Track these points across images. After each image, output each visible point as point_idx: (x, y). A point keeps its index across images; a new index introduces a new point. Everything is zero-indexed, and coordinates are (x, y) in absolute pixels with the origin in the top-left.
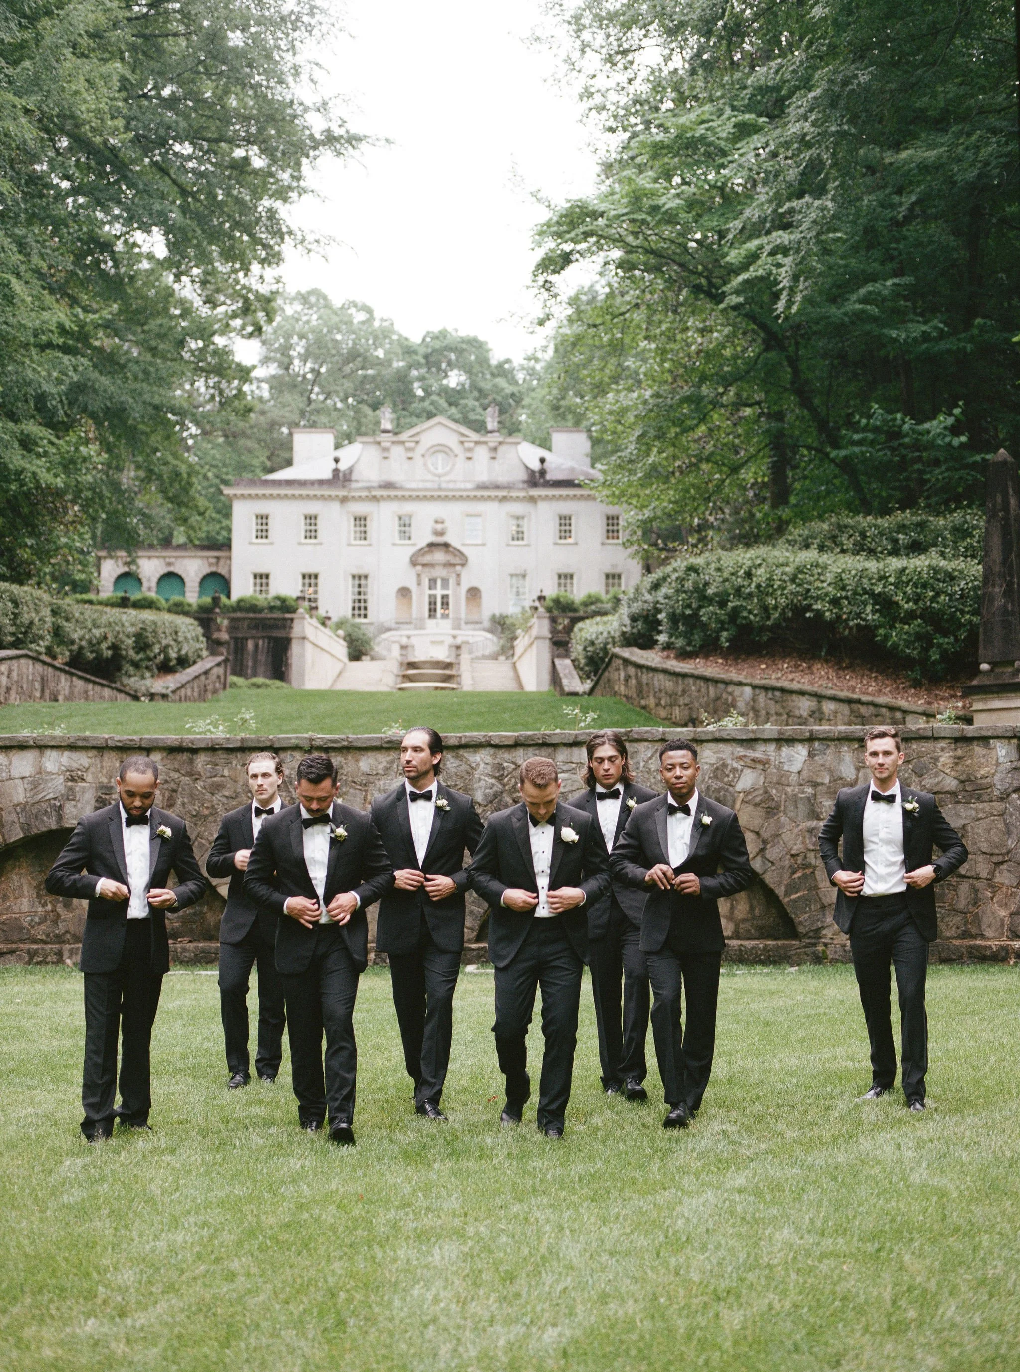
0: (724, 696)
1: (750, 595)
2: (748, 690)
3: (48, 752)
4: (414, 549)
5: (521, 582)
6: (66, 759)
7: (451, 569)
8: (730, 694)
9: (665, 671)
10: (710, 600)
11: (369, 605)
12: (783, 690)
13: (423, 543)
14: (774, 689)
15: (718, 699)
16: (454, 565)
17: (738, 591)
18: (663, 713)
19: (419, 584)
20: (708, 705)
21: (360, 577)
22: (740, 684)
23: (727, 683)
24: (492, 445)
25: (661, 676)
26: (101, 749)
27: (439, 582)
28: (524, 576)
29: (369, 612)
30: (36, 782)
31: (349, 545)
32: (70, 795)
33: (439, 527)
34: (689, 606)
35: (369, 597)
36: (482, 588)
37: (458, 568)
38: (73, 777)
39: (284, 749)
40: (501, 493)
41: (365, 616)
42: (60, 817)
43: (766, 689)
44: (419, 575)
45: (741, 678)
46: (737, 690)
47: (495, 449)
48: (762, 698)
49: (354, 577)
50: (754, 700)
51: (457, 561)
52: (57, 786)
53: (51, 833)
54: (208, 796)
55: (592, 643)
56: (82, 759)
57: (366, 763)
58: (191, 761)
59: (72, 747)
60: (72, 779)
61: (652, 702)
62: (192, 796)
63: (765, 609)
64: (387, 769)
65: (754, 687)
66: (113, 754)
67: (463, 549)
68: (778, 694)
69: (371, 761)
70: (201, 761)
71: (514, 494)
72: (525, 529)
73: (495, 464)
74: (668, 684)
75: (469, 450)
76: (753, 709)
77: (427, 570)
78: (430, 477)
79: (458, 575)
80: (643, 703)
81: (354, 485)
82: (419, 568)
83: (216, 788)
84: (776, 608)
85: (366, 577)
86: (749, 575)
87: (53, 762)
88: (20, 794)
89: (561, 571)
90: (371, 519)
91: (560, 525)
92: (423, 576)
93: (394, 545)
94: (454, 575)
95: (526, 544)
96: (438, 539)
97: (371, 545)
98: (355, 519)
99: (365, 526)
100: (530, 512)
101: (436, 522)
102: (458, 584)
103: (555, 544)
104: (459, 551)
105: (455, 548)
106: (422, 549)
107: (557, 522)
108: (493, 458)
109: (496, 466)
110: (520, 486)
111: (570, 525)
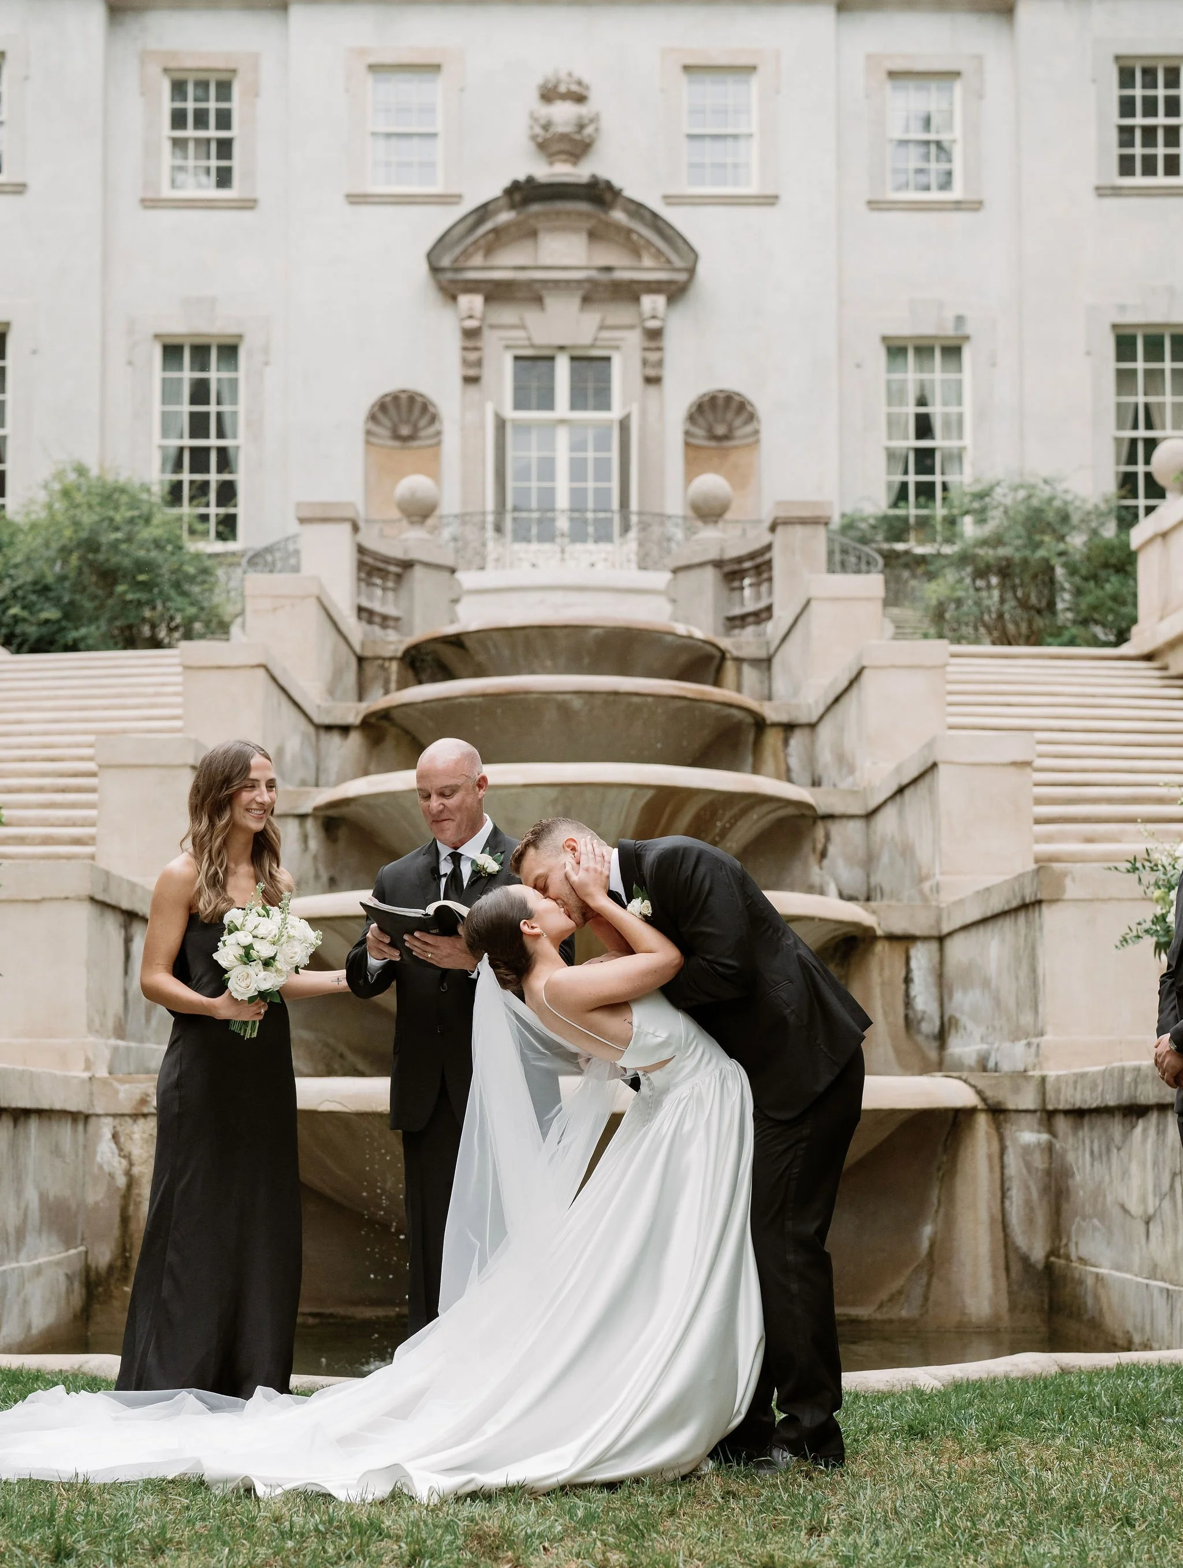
4: (445, 218)
5: (938, 374)
7: (621, 314)
11: (241, 477)
13: (493, 188)
16: (635, 292)
19: (470, 380)
21: (200, 353)
27: (562, 367)
28: (953, 351)
29: (240, 509)
31: (150, 203)
33: (563, 114)
35: (239, 442)
36: (760, 402)
37: (652, 303)
41: (228, 527)
44: (471, 334)
49: (172, 352)
51: (649, 270)
67: (674, 216)
72: (955, 135)
77: (507, 315)
79: (654, 335)
82: (472, 303)
85: (229, 351)
89: (1130, 318)
90: (254, 92)
91: (1127, 107)
92: (492, 342)
93: (356, 199)
94: (634, 339)
95: (958, 206)
96: (562, 171)
97: (248, 204)
98: (178, 88)
99: (224, 120)
100: (979, 58)
101: (549, 95)
102: (653, 380)
103: (1103, 191)
104: (655, 221)
105: (637, 210)
106: (483, 212)
107: (1114, 93)
111: (1173, 108)
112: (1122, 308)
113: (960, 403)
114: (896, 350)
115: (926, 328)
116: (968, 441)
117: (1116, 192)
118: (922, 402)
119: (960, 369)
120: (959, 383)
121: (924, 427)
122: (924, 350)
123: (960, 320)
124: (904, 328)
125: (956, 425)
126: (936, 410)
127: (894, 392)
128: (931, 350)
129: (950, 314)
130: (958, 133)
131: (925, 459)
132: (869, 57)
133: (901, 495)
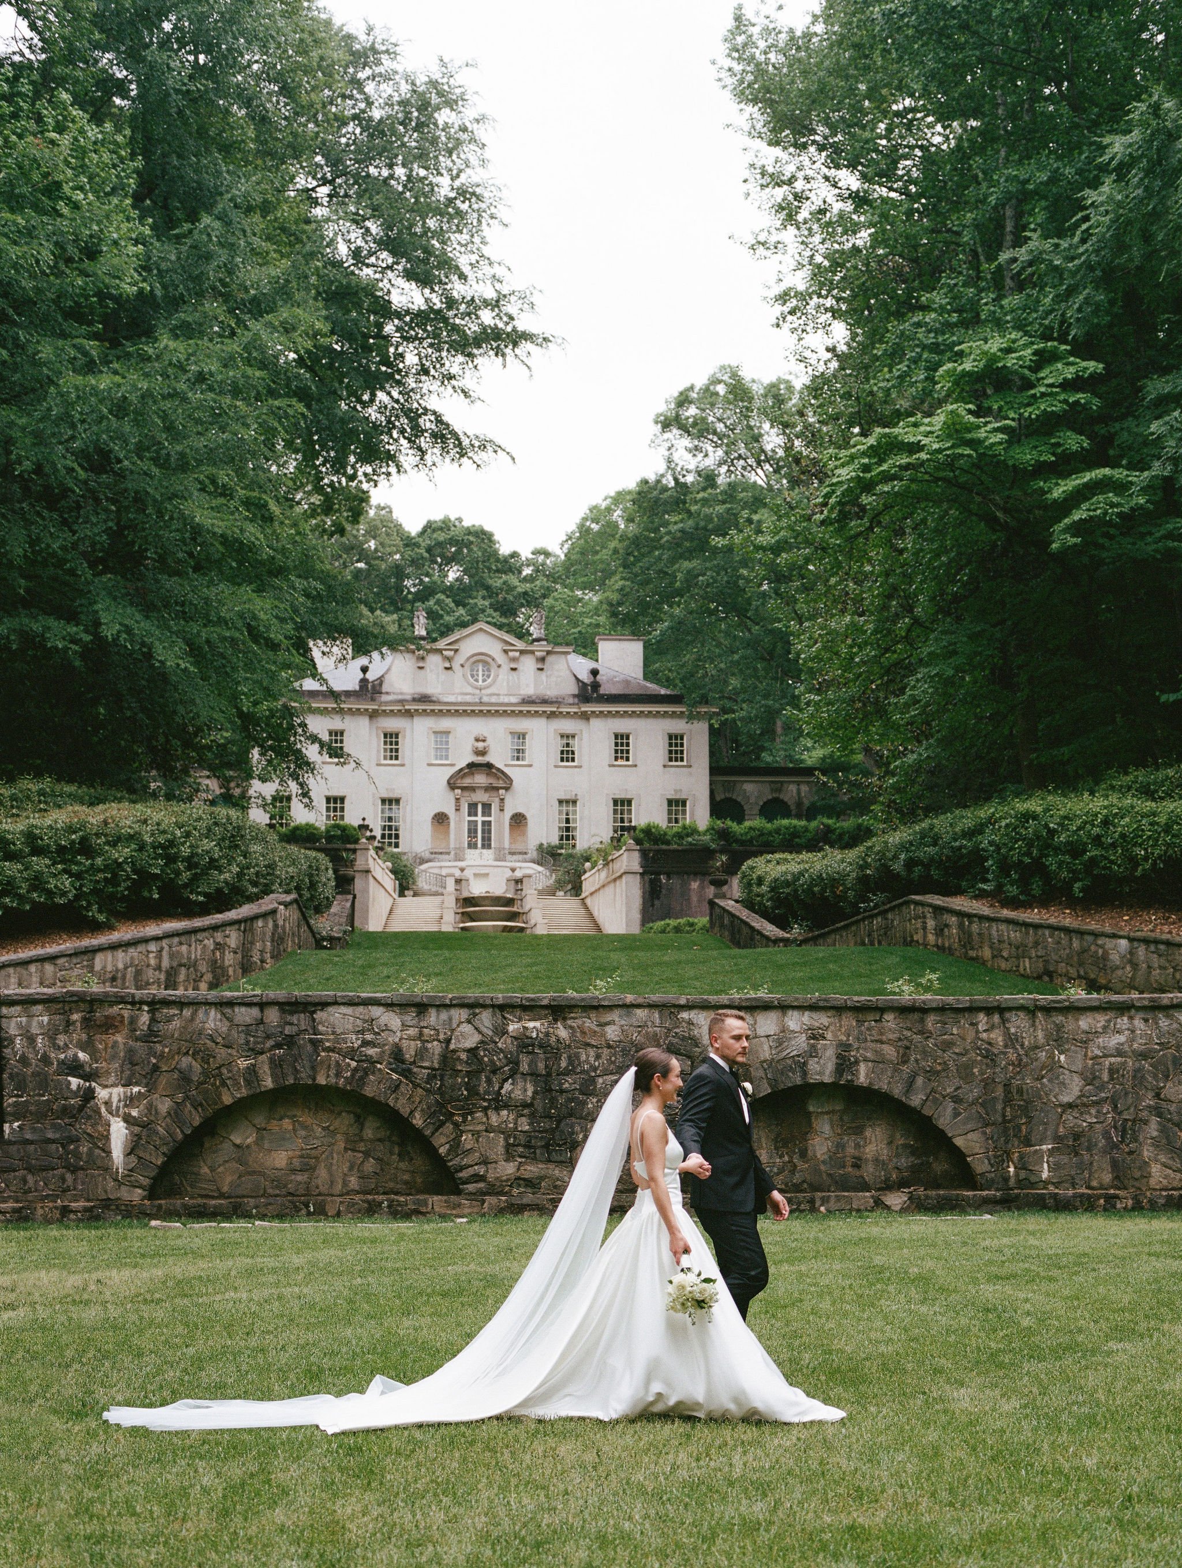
0: (1093, 948)
1: (1114, 845)
2: (1124, 943)
3: (790, 1013)
5: (571, 808)
6: (806, 1018)
7: (494, 794)
8: (1102, 946)
9: (1009, 921)
10: (1057, 850)
11: (401, 833)
12: (1168, 943)
13: (463, 764)
14: (1156, 942)
15: (1084, 951)
16: (497, 789)
17: (1097, 840)
18: (1004, 965)
19: (458, 809)
20: (1070, 957)
21: (391, 801)
22: (1115, 936)
23: (1096, 935)
24: (538, 654)
25: (1003, 927)
26: (839, 1010)
27: (480, 807)
28: (574, 802)
29: (401, 841)
30: (781, 1039)
31: (379, 764)
32: (813, 1052)
33: (480, 745)
34: (1028, 854)
35: (401, 824)
36: (528, 816)
37: (502, 792)
38: (815, 1035)
39: (1010, 1009)
40: (549, 709)
41: (397, 846)
42: (805, 1073)
43: (1146, 941)
44: (457, 799)
45: (1108, 929)
46: (1109, 943)
47: (542, 660)
48: (1141, 951)
49: (384, 801)
50: (1131, 953)
51: (501, 784)
52: (801, 1043)
53: (795, 1088)
54: (940, 1053)
55: (787, 884)
56: (822, 1019)
57: (1085, 1023)
58: (922, 1021)
59: (813, 1008)
60: (814, 1037)
61: (987, 953)
62: (925, 1053)
63: (1134, 861)
64: (1105, 1028)
65: (1131, 940)
66: (849, 1014)
67: (506, 770)
68: (1162, 947)
69: (1090, 1020)
70: (931, 1020)
71: (564, 710)
72: (576, 749)
73: (543, 676)
74: (1015, 935)
75: (514, 660)
76: (1130, 962)
77: (466, 794)
78: (470, 690)
79: (502, 800)
80: (972, 953)
81: (384, 698)
82: (458, 791)
83: (947, 1046)
84: (1146, 858)
85: (398, 801)
86: (1106, 823)
87: (795, 1021)
88: (766, 1052)
89: (617, 796)
90: (404, 737)
91: (616, 744)
92: (462, 801)
93: (429, 765)
94: (497, 800)
95: (577, 766)
96: (480, 759)
97: (403, 765)
98: (385, 736)
99: (397, 743)
100: (581, 731)
101: (477, 740)
102: (502, 810)
103: (611, 766)
104: (503, 772)
105: (498, 770)
106: (461, 770)
107: (613, 741)
108: (541, 669)
109: (544, 678)
110: (571, 700)
111: (628, 745)
112: (616, 794)
113: (576, 816)
114: (560, 802)
115: (568, 797)
116: (578, 824)
117: (613, 766)
118: (566, 815)
119: (576, 807)
120: (576, 811)
121: (568, 821)
122: (567, 802)
123: (576, 794)
124: (563, 797)
125: (575, 821)
126: (571, 817)
127: (560, 812)
128: (569, 802)
131: (568, 829)
132: (554, 730)
133: (561, 839)
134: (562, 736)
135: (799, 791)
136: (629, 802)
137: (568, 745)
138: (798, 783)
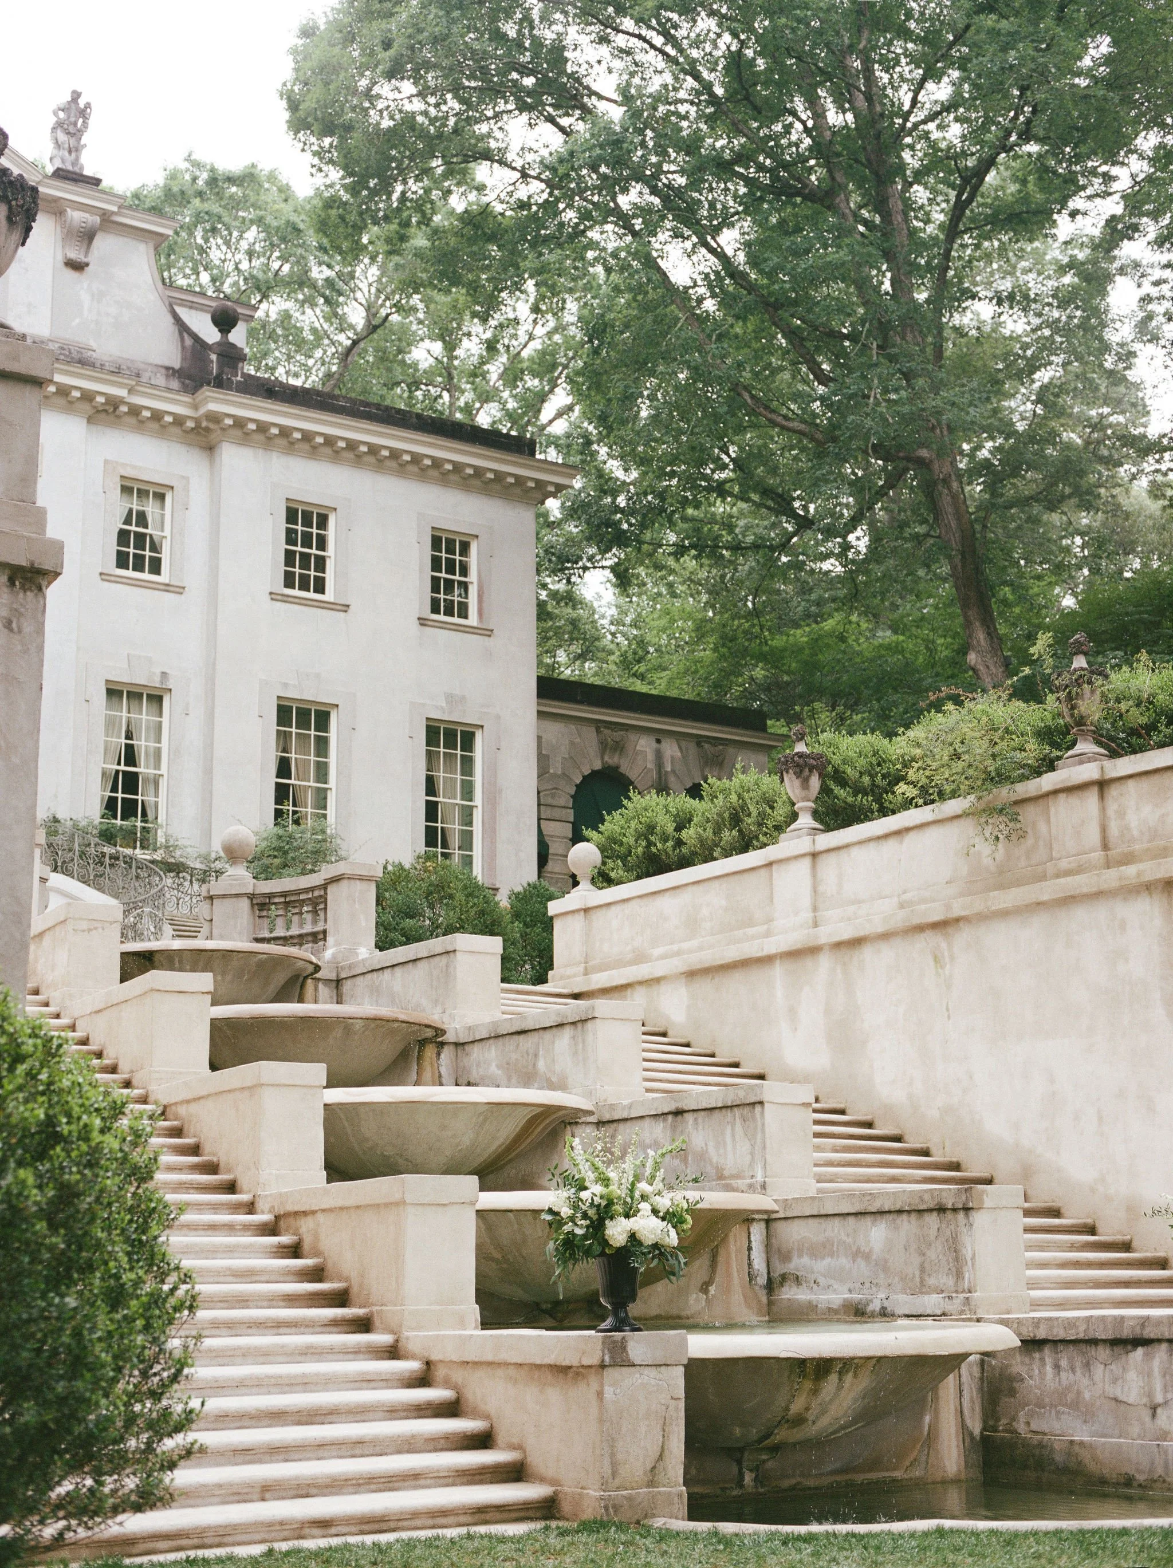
5: (144, 716)
24: (76, 216)
28: (156, 699)
40: (102, 390)
47: (88, 236)
71: (146, 404)
73: (85, 287)
89: (289, 693)
91: (291, 538)
95: (167, 588)
100: (187, 479)
103: (275, 597)
107: (283, 525)
108: (76, 266)
109: (85, 298)
110: (160, 380)
111: (322, 544)
112: (286, 685)
113: (159, 742)
114: (113, 693)
115: (139, 678)
116: (164, 770)
117: (285, 599)
118: (129, 736)
119: (161, 715)
120: (160, 725)
121: (130, 756)
122: (135, 695)
123: (164, 674)
124: (123, 676)
125: (156, 758)
126: (142, 744)
127: (110, 724)
128: (140, 696)
129: (157, 671)
130: (167, 532)
131: (131, 782)
132: (106, 462)
133: (111, 805)
134: (126, 490)
135: (659, 755)
136: (323, 719)
137: (142, 519)
138: (659, 736)
